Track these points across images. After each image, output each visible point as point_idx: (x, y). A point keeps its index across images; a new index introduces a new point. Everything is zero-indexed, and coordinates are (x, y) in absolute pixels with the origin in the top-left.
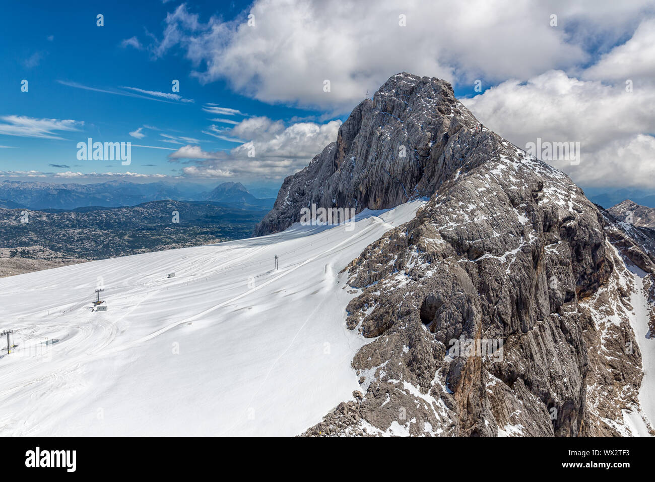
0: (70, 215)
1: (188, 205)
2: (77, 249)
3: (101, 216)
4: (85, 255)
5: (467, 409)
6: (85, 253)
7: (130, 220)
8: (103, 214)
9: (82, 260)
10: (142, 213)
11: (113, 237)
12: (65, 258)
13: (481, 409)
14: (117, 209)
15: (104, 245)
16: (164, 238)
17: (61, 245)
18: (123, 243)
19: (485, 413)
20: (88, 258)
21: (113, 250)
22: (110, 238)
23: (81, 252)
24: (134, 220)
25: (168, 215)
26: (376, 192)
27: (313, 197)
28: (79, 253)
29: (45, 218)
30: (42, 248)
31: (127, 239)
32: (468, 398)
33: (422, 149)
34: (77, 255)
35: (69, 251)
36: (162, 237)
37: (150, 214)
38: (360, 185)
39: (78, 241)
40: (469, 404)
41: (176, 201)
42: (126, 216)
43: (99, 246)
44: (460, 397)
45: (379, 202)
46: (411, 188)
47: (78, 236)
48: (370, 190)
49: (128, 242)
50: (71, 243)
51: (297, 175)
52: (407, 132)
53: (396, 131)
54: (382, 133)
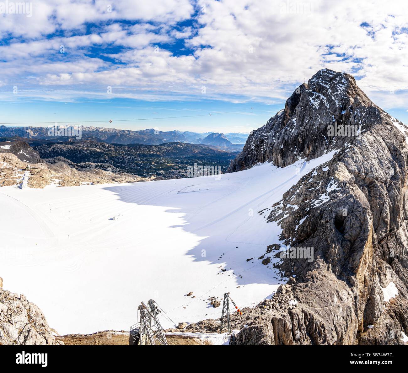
0: (125, 148)
1: (190, 146)
2: (127, 167)
3: (141, 149)
4: (131, 171)
5: (364, 284)
6: (131, 170)
7: (156, 153)
8: (142, 149)
9: (129, 174)
10: (163, 149)
11: (146, 162)
12: (120, 172)
13: (373, 283)
14: (150, 146)
15: (141, 166)
16: (174, 165)
17: (119, 164)
18: (151, 166)
19: (376, 285)
20: (132, 173)
21: (145, 170)
22: (144, 163)
23: (128, 170)
24: (158, 153)
25: (178, 152)
26: (308, 142)
27: (269, 144)
28: (127, 170)
29: (112, 149)
30: (110, 165)
31: (154, 165)
32: (365, 276)
33: (337, 116)
34: (127, 171)
35: (123, 168)
36: (173, 165)
37: (167, 150)
38: (299, 138)
39: (128, 163)
40: (365, 281)
41: (183, 143)
42: (154, 151)
43: (138, 167)
44: (360, 276)
45: (310, 149)
46: (330, 140)
47: (128, 160)
48: (305, 140)
49: (154, 166)
50: (124, 164)
51: (259, 130)
52: (328, 105)
53: (322, 104)
54: (313, 105)
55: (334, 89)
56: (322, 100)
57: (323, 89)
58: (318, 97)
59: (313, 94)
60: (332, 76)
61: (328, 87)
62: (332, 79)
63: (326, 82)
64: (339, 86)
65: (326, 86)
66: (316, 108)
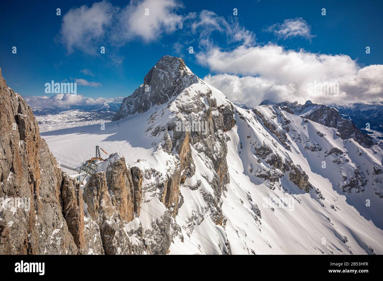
44: (182, 156)
51: (129, 97)
52: (169, 76)
53: (165, 77)
54: (160, 78)
55: (172, 68)
56: (165, 75)
57: (166, 68)
58: (163, 73)
59: (160, 71)
60: (171, 60)
61: (169, 66)
62: (171, 61)
63: (167, 63)
64: (175, 65)
65: (167, 66)
66: (162, 79)
